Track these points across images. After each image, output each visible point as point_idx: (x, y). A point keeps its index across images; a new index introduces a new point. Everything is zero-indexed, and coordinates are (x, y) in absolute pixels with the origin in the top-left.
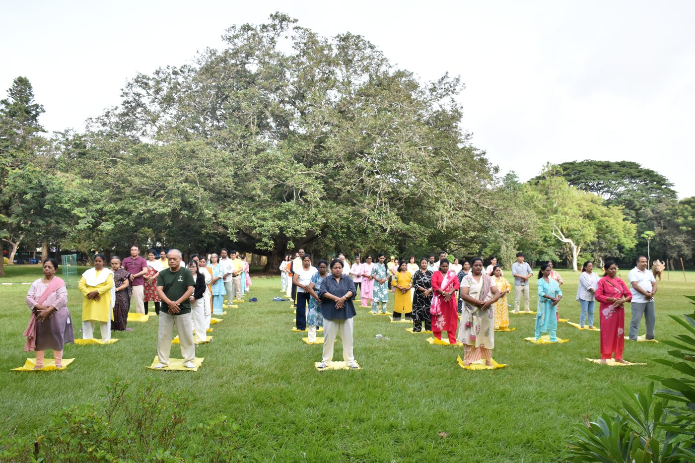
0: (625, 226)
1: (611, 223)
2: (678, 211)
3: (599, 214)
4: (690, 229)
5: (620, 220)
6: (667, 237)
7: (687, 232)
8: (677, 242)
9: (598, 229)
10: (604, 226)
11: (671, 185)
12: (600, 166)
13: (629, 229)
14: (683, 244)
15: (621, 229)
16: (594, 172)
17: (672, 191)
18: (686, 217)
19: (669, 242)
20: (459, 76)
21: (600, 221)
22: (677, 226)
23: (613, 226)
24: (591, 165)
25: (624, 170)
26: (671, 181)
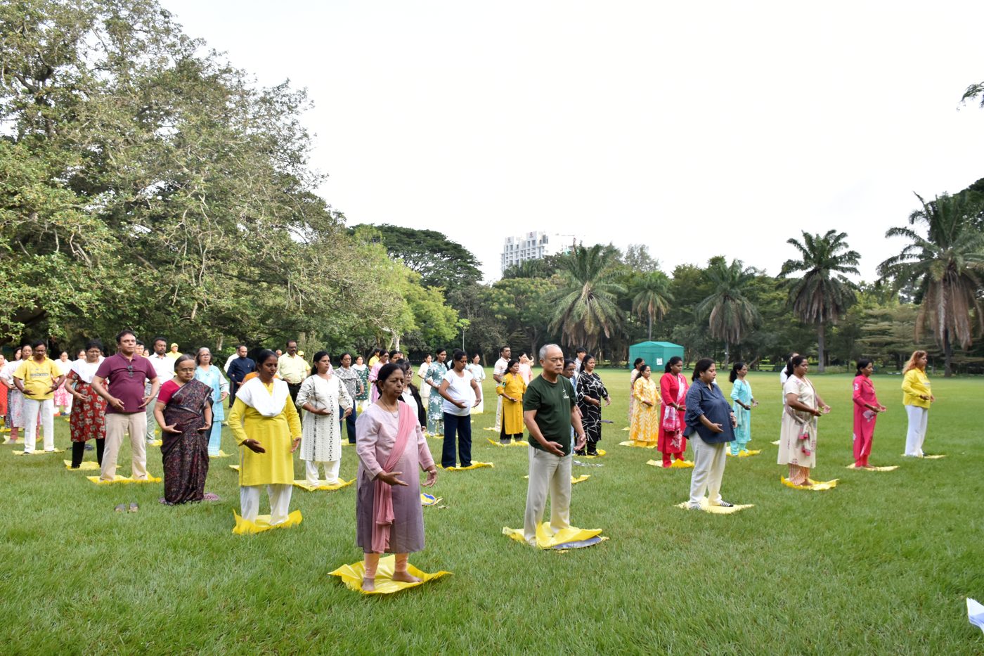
0: (446, 311)
1: (432, 308)
2: (493, 295)
3: (417, 296)
4: (505, 317)
5: (441, 304)
6: (481, 327)
7: (503, 322)
8: (492, 334)
9: (416, 315)
10: (423, 312)
11: (479, 264)
12: (404, 234)
13: (450, 316)
14: (499, 336)
15: (442, 316)
16: (397, 241)
17: (478, 271)
18: (501, 304)
19: (483, 332)
20: (305, 88)
21: (418, 305)
22: (492, 313)
23: (433, 312)
24: (392, 232)
25: (431, 241)
26: (478, 259)
